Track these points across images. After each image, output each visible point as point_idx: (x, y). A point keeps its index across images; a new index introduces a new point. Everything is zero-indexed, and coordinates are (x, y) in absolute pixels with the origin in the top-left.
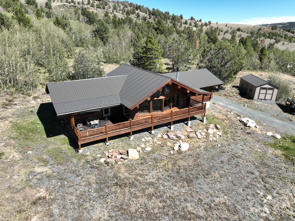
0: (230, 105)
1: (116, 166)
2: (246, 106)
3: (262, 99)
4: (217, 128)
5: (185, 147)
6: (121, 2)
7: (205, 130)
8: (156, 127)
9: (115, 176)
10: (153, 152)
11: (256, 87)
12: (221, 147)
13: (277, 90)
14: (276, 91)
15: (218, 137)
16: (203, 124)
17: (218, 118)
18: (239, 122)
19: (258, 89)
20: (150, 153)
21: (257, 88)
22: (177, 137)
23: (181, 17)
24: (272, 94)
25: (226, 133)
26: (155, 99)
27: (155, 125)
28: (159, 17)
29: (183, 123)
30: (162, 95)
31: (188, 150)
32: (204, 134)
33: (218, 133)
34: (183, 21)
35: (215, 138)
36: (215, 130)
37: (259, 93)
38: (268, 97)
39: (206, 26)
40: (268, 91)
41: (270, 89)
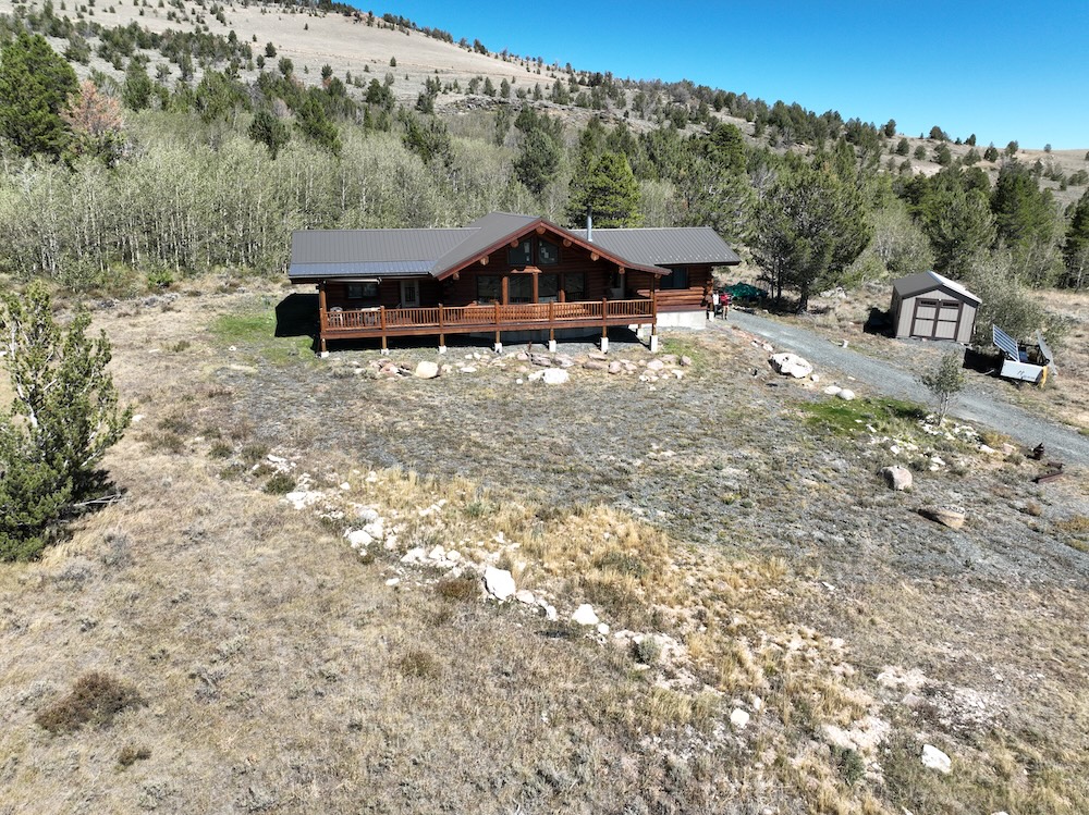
1: (381, 381)
2: (845, 346)
3: (922, 338)
4: (680, 363)
5: (557, 377)
6: (667, 87)
7: (642, 362)
9: (369, 391)
10: (475, 374)
11: (904, 298)
12: (654, 391)
13: (973, 310)
15: (666, 377)
16: (647, 351)
17: (703, 348)
18: (766, 362)
19: (908, 306)
21: (905, 301)
22: (554, 362)
24: (958, 322)
25: (698, 374)
27: (504, 329)
31: (563, 384)
32: (632, 367)
33: (675, 371)
35: (655, 378)
36: (671, 366)
37: (915, 318)
38: (945, 330)
39: (993, 160)
40: (941, 310)
41: (947, 304)
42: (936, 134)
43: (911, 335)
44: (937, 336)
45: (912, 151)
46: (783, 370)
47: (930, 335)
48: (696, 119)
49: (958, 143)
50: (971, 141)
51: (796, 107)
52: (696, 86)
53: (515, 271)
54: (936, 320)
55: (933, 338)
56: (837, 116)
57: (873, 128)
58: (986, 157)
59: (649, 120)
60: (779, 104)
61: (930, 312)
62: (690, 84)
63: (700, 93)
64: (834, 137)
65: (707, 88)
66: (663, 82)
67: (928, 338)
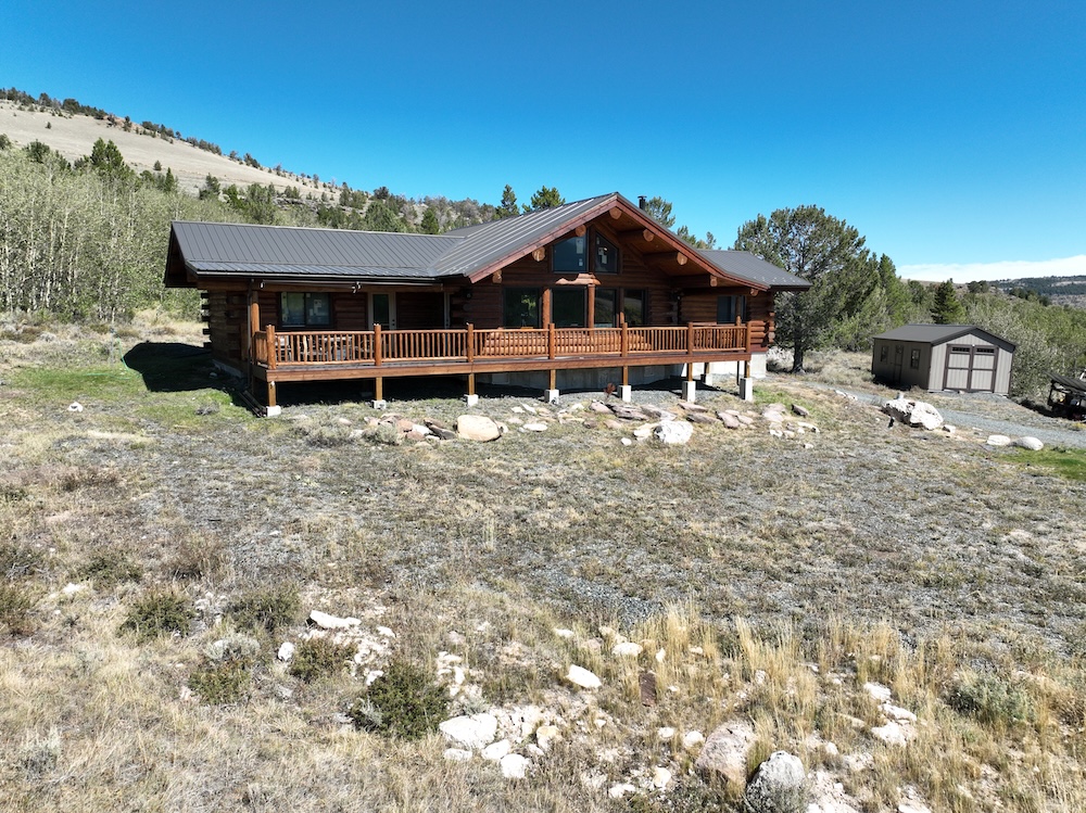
3: (957, 391)
4: (796, 412)
5: (677, 430)
7: (752, 413)
9: (402, 464)
10: (553, 434)
11: (933, 345)
12: (815, 449)
13: (1010, 355)
14: (1005, 357)
15: (801, 431)
16: (744, 401)
17: (798, 396)
18: (879, 413)
19: (939, 353)
20: (542, 435)
21: (935, 349)
22: (646, 412)
24: (994, 370)
25: (833, 427)
29: (668, 393)
30: (588, 269)
31: (689, 444)
32: (747, 420)
33: (803, 423)
35: (790, 433)
36: (791, 417)
37: (947, 368)
38: (981, 380)
40: (975, 357)
41: (981, 350)
43: (944, 387)
44: (972, 387)
46: (913, 420)
47: (965, 387)
53: (563, 281)
54: (971, 370)
55: (969, 390)
61: (961, 360)
67: (963, 391)
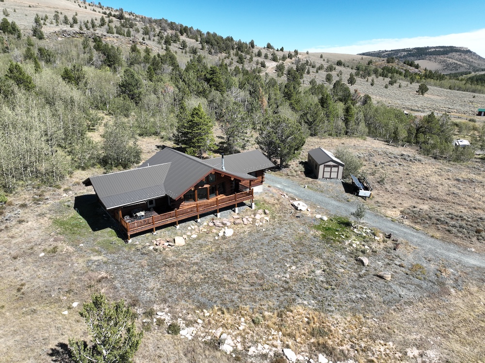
0: (289, 187)
1: (164, 252)
2: (306, 187)
3: (327, 178)
4: (265, 213)
5: (229, 232)
6: (156, 21)
7: (253, 216)
8: (202, 216)
9: (164, 260)
10: (198, 238)
12: (265, 231)
13: (342, 167)
14: (341, 168)
15: (264, 222)
16: (252, 210)
17: (268, 203)
18: (291, 206)
19: (321, 167)
20: (195, 240)
21: (320, 166)
22: (223, 224)
23: (252, 45)
24: (338, 172)
25: (274, 218)
26: (200, 187)
27: (201, 213)
28: (217, 47)
29: (230, 210)
30: (207, 184)
31: (233, 235)
32: (250, 220)
33: (265, 218)
34: (256, 51)
35: (261, 224)
36: (263, 215)
37: (324, 172)
38: (334, 175)
39: (291, 59)
40: (332, 168)
41: (334, 166)
42: (269, 46)
43: (323, 178)
45: (263, 55)
46: (299, 209)
48: (175, 41)
49: (277, 50)
50: (282, 50)
51: (215, 35)
52: (169, 21)
54: (331, 172)
55: (330, 178)
56: (232, 39)
57: (246, 44)
58: (289, 57)
59: (154, 40)
60: (208, 33)
61: (328, 169)
62: (166, 21)
63: (172, 26)
64: (233, 49)
65: (174, 23)
66: (153, 19)
67: (329, 178)
